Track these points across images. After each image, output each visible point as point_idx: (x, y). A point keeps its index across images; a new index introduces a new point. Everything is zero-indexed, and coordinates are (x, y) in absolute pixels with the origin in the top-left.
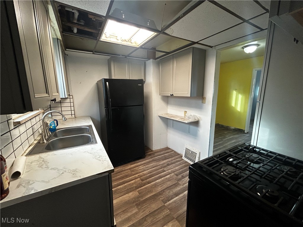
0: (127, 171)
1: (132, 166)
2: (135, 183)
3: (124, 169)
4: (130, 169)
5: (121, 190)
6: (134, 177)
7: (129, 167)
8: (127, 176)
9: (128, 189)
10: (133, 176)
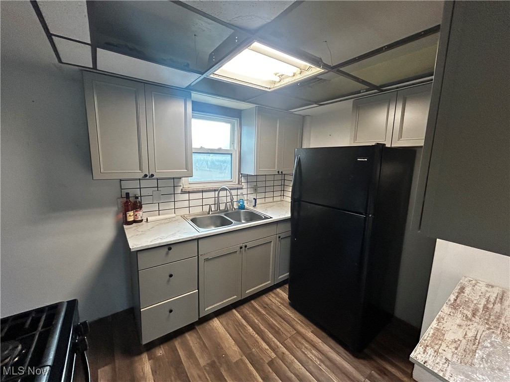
0: (292, 330)
1: (310, 335)
2: (262, 350)
3: (294, 323)
4: (299, 333)
5: (243, 332)
6: (277, 346)
7: (302, 330)
8: (277, 333)
9: (245, 342)
10: (278, 343)
